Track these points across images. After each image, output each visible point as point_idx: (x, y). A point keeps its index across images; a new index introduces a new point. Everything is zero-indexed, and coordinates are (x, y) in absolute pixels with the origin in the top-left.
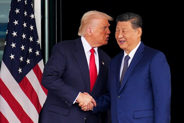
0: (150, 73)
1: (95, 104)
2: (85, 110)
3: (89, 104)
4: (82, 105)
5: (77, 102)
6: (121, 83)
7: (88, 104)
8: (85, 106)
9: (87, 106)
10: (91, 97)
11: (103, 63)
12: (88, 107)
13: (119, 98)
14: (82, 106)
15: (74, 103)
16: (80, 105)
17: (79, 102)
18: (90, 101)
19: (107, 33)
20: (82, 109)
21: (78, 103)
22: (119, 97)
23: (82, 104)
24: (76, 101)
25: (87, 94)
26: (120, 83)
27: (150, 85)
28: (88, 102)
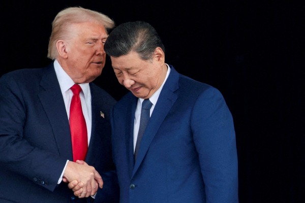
0: (192, 133)
1: (101, 183)
2: (82, 196)
3: (90, 182)
4: (75, 186)
5: (65, 180)
6: (136, 157)
7: (88, 181)
8: (82, 187)
9: (86, 187)
10: (93, 168)
11: (102, 115)
12: (88, 188)
13: (132, 187)
14: (77, 188)
15: (59, 182)
16: (71, 185)
17: (69, 180)
18: (92, 175)
19: (97, 53)
20: (76, 193)
21: (68, 182)
22: (134, 186)
23: (76, 182)
24: (64, 177)
25: (83, 164)
26: (134, 156)
27: (195, 157)
28: (88, 179)
